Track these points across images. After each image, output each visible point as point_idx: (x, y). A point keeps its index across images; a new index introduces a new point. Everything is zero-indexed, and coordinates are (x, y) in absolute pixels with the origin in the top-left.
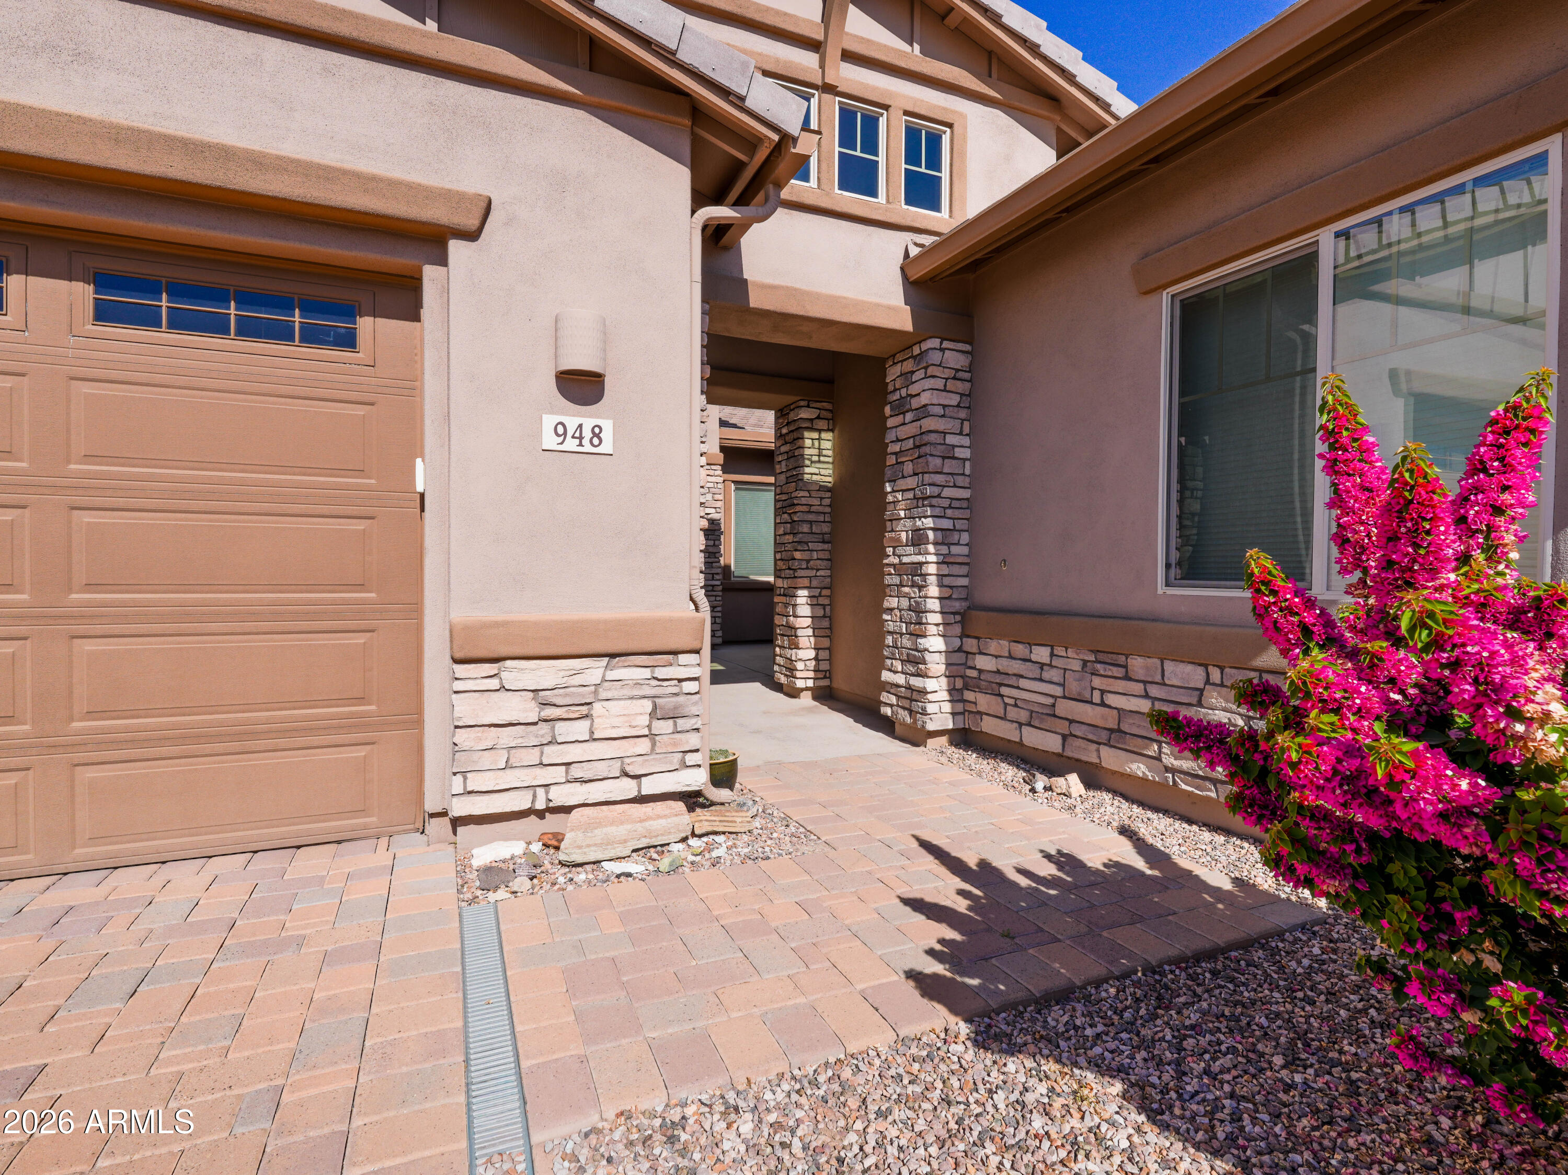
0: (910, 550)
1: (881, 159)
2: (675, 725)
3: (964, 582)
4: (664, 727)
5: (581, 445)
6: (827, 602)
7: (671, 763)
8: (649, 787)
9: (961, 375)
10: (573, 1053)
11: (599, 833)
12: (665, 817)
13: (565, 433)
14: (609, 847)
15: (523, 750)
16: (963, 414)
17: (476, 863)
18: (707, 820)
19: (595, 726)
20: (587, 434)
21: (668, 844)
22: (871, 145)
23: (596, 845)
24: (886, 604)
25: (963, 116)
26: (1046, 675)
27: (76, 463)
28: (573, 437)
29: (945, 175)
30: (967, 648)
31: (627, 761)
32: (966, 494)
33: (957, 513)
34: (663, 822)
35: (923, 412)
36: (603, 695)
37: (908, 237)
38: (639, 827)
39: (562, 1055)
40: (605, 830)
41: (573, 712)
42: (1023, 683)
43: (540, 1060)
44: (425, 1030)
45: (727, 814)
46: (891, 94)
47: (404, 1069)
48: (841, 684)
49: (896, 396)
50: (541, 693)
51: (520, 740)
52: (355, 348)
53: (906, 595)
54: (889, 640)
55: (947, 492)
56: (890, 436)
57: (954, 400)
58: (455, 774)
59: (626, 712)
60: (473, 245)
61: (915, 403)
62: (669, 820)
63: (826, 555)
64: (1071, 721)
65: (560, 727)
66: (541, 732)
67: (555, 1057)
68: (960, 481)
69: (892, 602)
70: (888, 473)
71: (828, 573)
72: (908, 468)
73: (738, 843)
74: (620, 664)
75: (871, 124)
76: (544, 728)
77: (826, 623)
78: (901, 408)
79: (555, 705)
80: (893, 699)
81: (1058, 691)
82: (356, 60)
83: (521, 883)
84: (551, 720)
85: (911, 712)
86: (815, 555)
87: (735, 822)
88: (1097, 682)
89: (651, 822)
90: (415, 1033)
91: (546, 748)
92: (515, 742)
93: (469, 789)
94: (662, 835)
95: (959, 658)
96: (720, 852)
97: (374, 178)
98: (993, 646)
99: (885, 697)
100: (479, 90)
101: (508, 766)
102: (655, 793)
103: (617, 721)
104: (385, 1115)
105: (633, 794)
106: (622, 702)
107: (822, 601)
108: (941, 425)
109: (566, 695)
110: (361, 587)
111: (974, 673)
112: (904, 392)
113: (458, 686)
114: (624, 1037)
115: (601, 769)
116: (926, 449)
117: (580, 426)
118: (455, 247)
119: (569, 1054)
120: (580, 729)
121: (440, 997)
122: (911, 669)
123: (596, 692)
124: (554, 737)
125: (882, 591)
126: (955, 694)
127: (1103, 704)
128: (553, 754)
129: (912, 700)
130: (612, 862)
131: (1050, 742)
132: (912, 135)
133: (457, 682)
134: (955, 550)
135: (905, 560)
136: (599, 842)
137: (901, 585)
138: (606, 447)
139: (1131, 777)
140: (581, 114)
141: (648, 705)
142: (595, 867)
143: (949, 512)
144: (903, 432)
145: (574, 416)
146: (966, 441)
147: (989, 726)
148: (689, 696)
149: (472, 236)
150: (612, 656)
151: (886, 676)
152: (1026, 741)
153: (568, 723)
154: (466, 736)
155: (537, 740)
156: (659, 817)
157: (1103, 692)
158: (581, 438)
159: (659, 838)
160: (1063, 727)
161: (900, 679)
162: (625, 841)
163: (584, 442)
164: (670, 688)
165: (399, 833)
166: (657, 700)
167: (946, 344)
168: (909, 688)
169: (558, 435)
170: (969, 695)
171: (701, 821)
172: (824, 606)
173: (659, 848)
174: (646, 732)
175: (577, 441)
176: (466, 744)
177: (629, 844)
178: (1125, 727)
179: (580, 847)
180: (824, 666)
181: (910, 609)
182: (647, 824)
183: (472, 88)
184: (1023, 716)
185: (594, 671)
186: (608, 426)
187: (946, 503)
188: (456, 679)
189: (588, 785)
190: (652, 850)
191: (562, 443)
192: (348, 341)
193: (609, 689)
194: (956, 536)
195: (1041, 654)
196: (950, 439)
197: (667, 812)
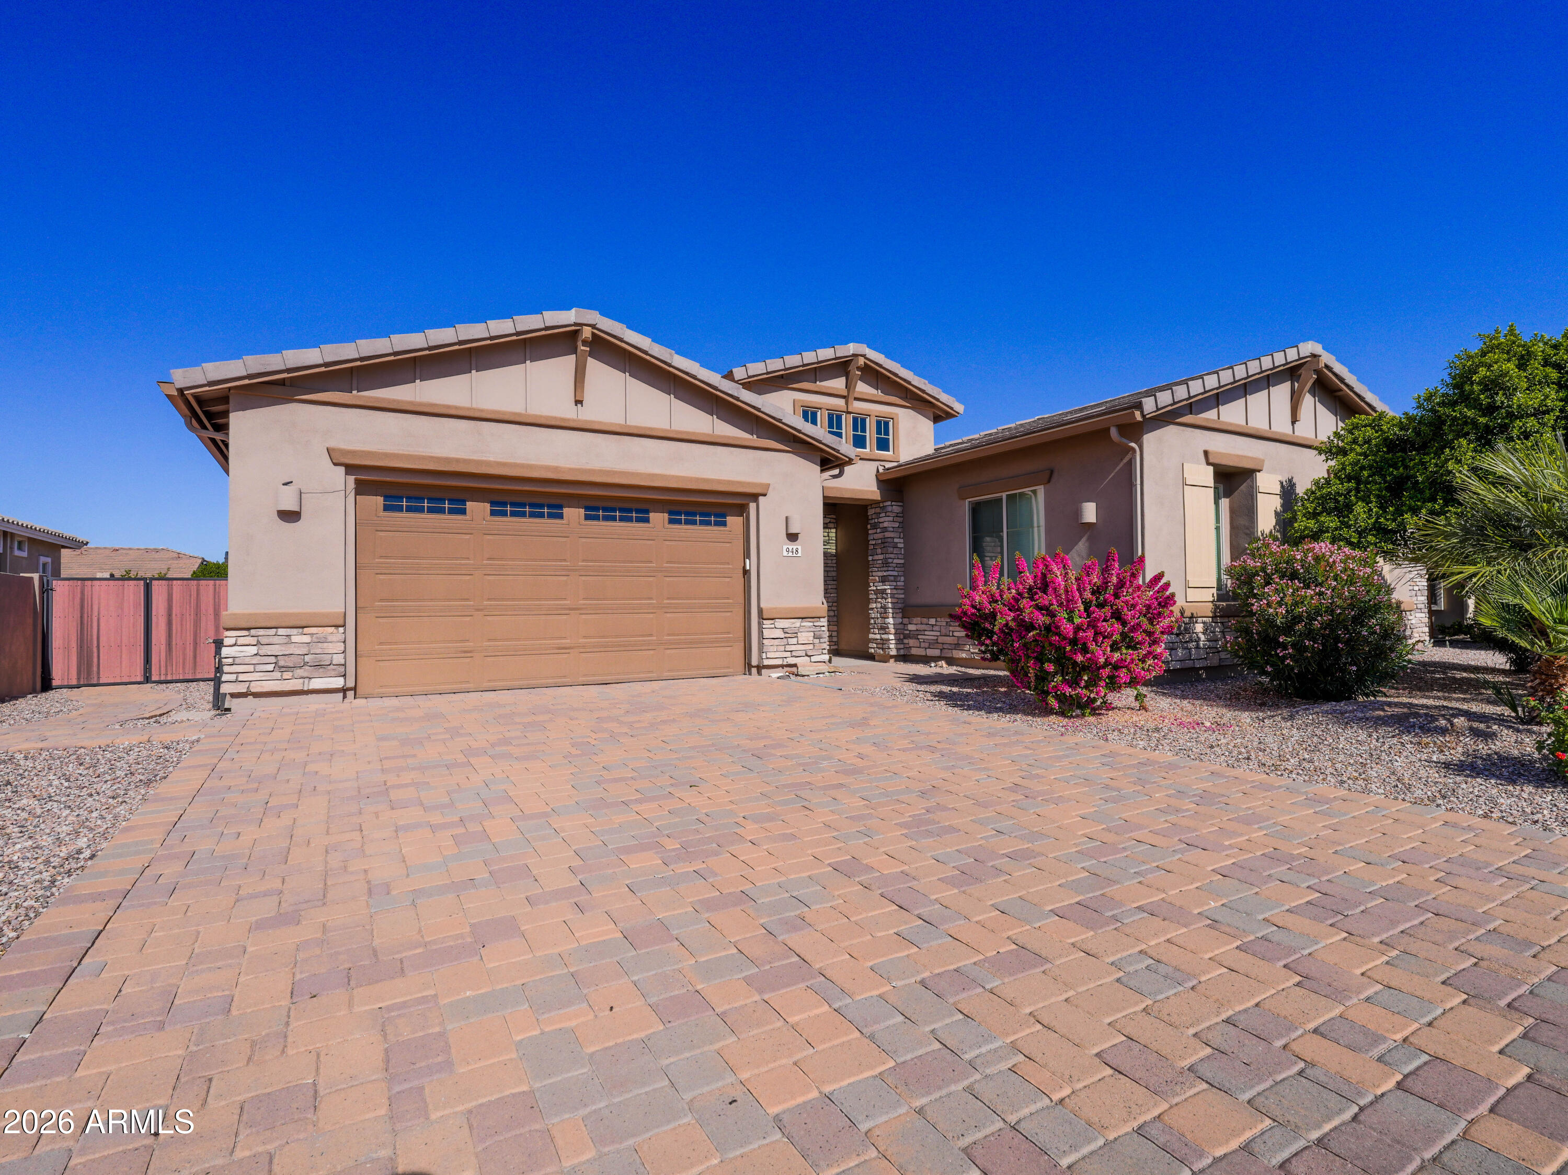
0: (880, 584)
1: (868, 434)
2: (820, 641)
3: (903, 596)
4: (817, 641)
6: (835, 609)
7: (819, 652)
8: (814, 659)
9: (899, 515)
13: (789, 551)
15: (781, 646)
16: (900, 530)
19: (799, 640)
20: (794, 551)
22: (864, 430)
24: (870, 606)
25: (897, 415)
26: (934, 629)
29: (891, 437)
30: (904, 622)
31: (807, 651)
32: (902, 561)
33: (899, 569)
35: (885, 530)
37: (878, 463)
41: (793, 635)
42: (926, 633)
46: (871, 410)
48: (843, 646)
49: (873, 521)
50: (784, 629)
51: (780, 643)
53: (879, 602)
54: (872, 621)
55: (895, 561)
56: (871, 537)
57: (897, 525)
58: (763, 652)
59: (806, 636)
60: (764, 498)
61: (881, 525)
63: (835, 587)
64: (943, 644)
65: (789, 640)
68: (900, 556)
69: (874, 605)
70: (870, 552)
71: (835, 595)
72: (879, 551)
74: (805, 621)
75: (863, 421)
76: (785, 640)
77: (835, 619)
78: (875, 526)
79: (788, 633)
80: (875, 645)
81: (938, 634)
82: (737, 449)
84: (787, 637)
85: (883, 649)
86: (830, 587)
88: (951, 628)
91: (786, 646)
92: (778, 644)
93: (767, 657)
95: (901, 626)
98: (915, 620)
99: (871, 645)
101: (777, 651)
102: (816, 661)
103: (804, 639)
105: (809, 661)
106: (805, 633)
107: (833, 608)
108: (892, 535)
109: (791, 630)
110: (728, 598)
111: (908, 632)
112: (876, 520)
115: (801, 653)
116: (886, 544)
117: (793, 549)
118: (761, 498)
120: (795, 641)
122: (882, 632)
123: (799, 629)
124: (788, 643)
125: (869, 601)
126: (899, 641)
127: (953, 636)
128: (788, 648)
129: (883, 644)
131: (936, 653)
132: (879, 423)
133: (764, 625)
134: (899, 583)
135: (879, 588)
137: (877, 598)
138: (799, 554)
139: (962, 659)
140: (791, 454)
141: (812, 634)
143: (896, 569)
144: (876, 536)
145: (791, 546)
146: (902, 541)
147: (914, 651)
148: (823, 632)
149: (765, 495)
150: (803, 618)
151: (871, 636)
152: (928, 654)
153: (791, 638)
154: (766, 641)
155: (783, 643)
157: (953, 632)
160: (940, 646)
161: (878, 637)
163: (794, 553)
164: (817, 629)
166: (813, 632)
167: (893, 503)
168: (882, 639)
169: (787, 552)
170: (906, 641)
172: (834, 611)
174: (812, 642)
175: (792, 553)
176: (762, 643)
178: (960, 642)
180: (835, 639)
181: (881, 607)
183: (763, 452)
184: (927, 645)
185: (798, 623)
186: (800, 548)
187: (895, 565)
191: (788, 554)
192: (722, 523)
193: (802, 629)
194: (899, 578)
195: (932, 621)
196: (896, 540)
197: (821, 666)
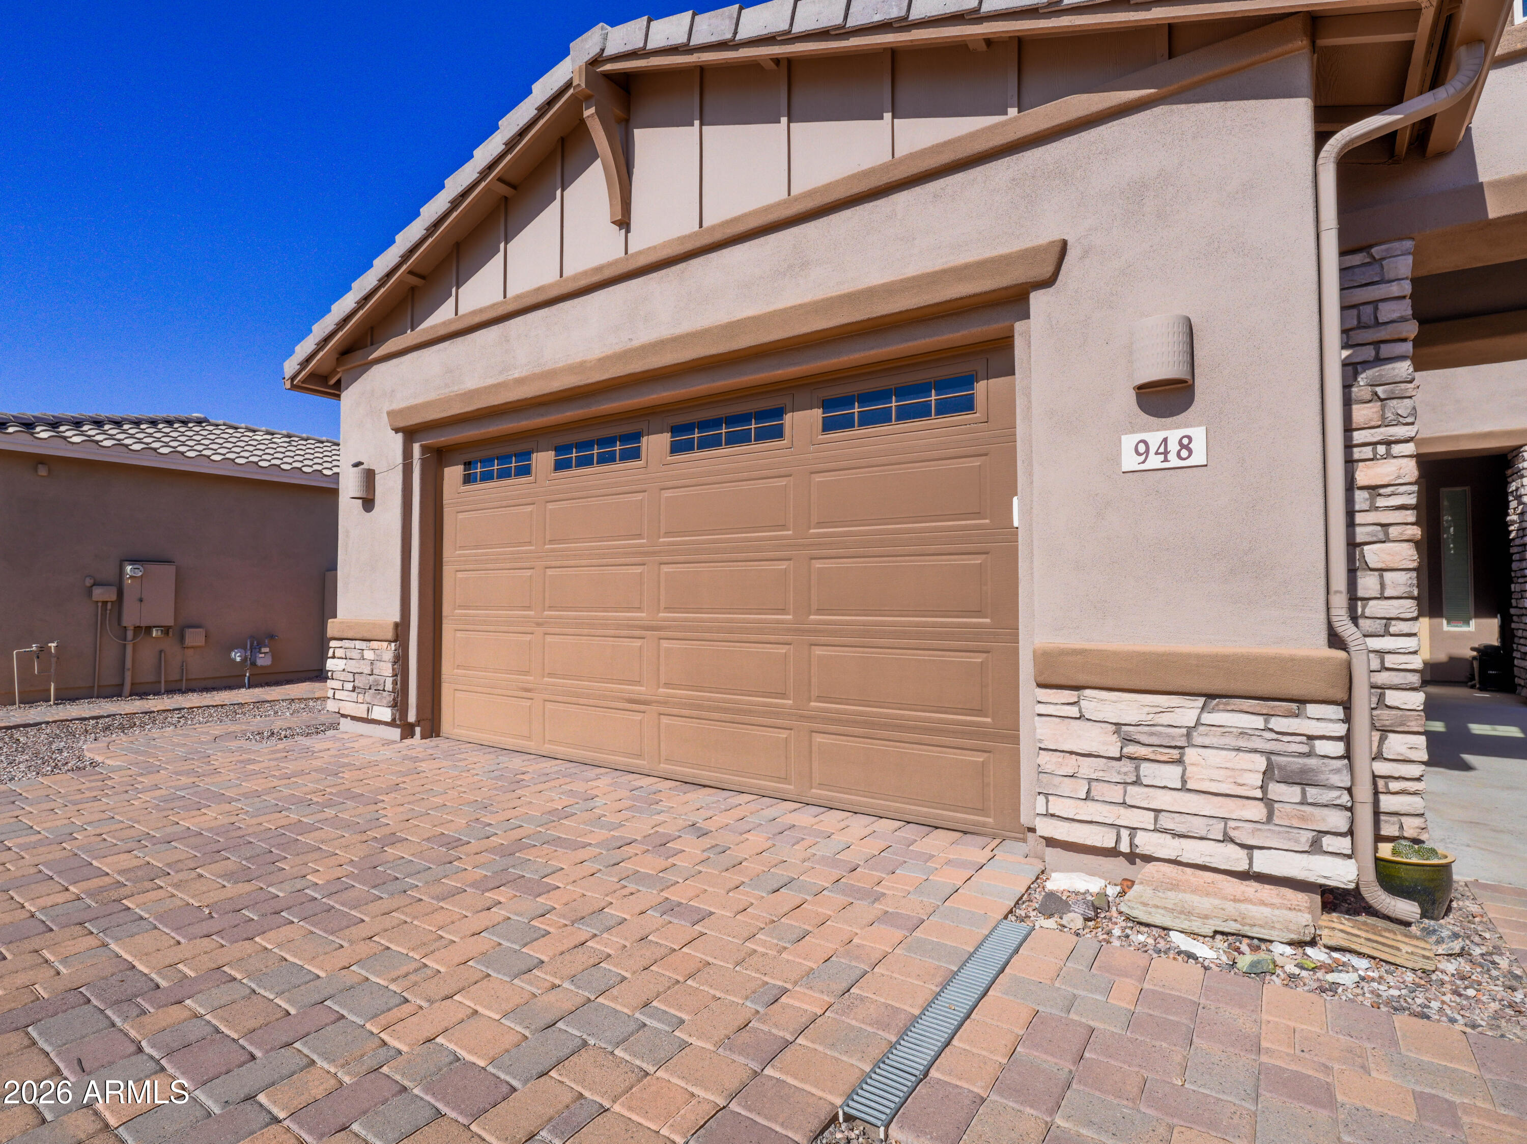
2: (1304, 793)
4: (1286, 793)
5: (1166, 460)
7: (1297, 841)
8: (1263, 863)
10: (976, 1090)
11: (1173, 897)
12: (1272, 905)
13: (1147, 451)
14: (1183, 916)
15: (1106, 785)
17: (1050, 886)
18: (1342, 931)
19: (1188, 774)
20: (1173, 447)
21: (1271, 942)
23: (1165, 908)
27: (815, 528)
28: (1157, 453)
31: (1231, 824)
34: (1266, 911)
36: (1197, 739)
38: (1230, 907)
39: (965, 1085)
40: (1181, 896)
41: (1161, 753)
43: (947, 1079)
44: (890, 1002)
45: (1387, 934)
47: (854, 1023)
50: (1124, 728)
51: (1101, 774)
52: (973, 409)
58: (1039, 793)
59: (1228, 765)
60: (1051, 290)
62: (1277, 912)
65: (1145, 767)
66: (1124, 769)
67: (958, 1083)
73: (1389, 978)
74: (1221, 707)
76: (1127, 766)
79: (1139, 743)
82: (956, 176)
83: (1074, 919)
84: (1135, 759)
87: (1398, 949)
89: (1250, 907)
90: (883, 1000)
91: (1129, 788)
92: (1096, 774)
93: (1051, 811)
94: (1261, 926)
96: (1346, 979)
97: (967, 267)
100: (1054, 144)
101: (1088, 797)
102: (1273, 873)
103: (1216, 774)
104: (817, 1047)
105: (1243, 866)
106: (1224, 753)
109: (1152, 734)
110: (980, 613)
113: (1041, 709)
114: (1032, 1107)
115: (1198, 826)
117: (1165, 440)
118: (1035, 298)
119: (972, 1088)
120: (1171, 775)
121: (922, 984)
123: (1188, 735)
124: (1138, 776)
128: (1135, 795)
130: (1183, 935)
133: (1040, 705)
136: (1170, 906)
138: (1198, 458)
141: (1261, 763)
142: (1163, 933)
145: (1158, 430)
148: (1326, 761)
149: (1052, 281)
150: (1210, 696)
153: (1156, 765)
154: (1048, 758)
155: (1120, 776)
156: (1263, 903)
158: (1166, 453)
159: (1256, 929)
162: (1206, 917)
163: (1169, 457)
164: (1293, 745)
165: (1011, 838)
166: (1273, 758)
169: (1139, 454)
171: (1333, 929)
173: (1256, 942)
174: (1259, 794)
175: (1162, 457)
176: (1048, 766)
177: (1210, 921)
179: (1145, 905)
182: (1243, 907)
183: (1049, 146)
185: (1187, 711)
186: (1198, 433)
188: (1039, 702)
189: (1182, 840)
190: (1246, 941)
191: (1143, 462)
192: (967, 405)
193: (1206, 735)
197: (1277, 901)
